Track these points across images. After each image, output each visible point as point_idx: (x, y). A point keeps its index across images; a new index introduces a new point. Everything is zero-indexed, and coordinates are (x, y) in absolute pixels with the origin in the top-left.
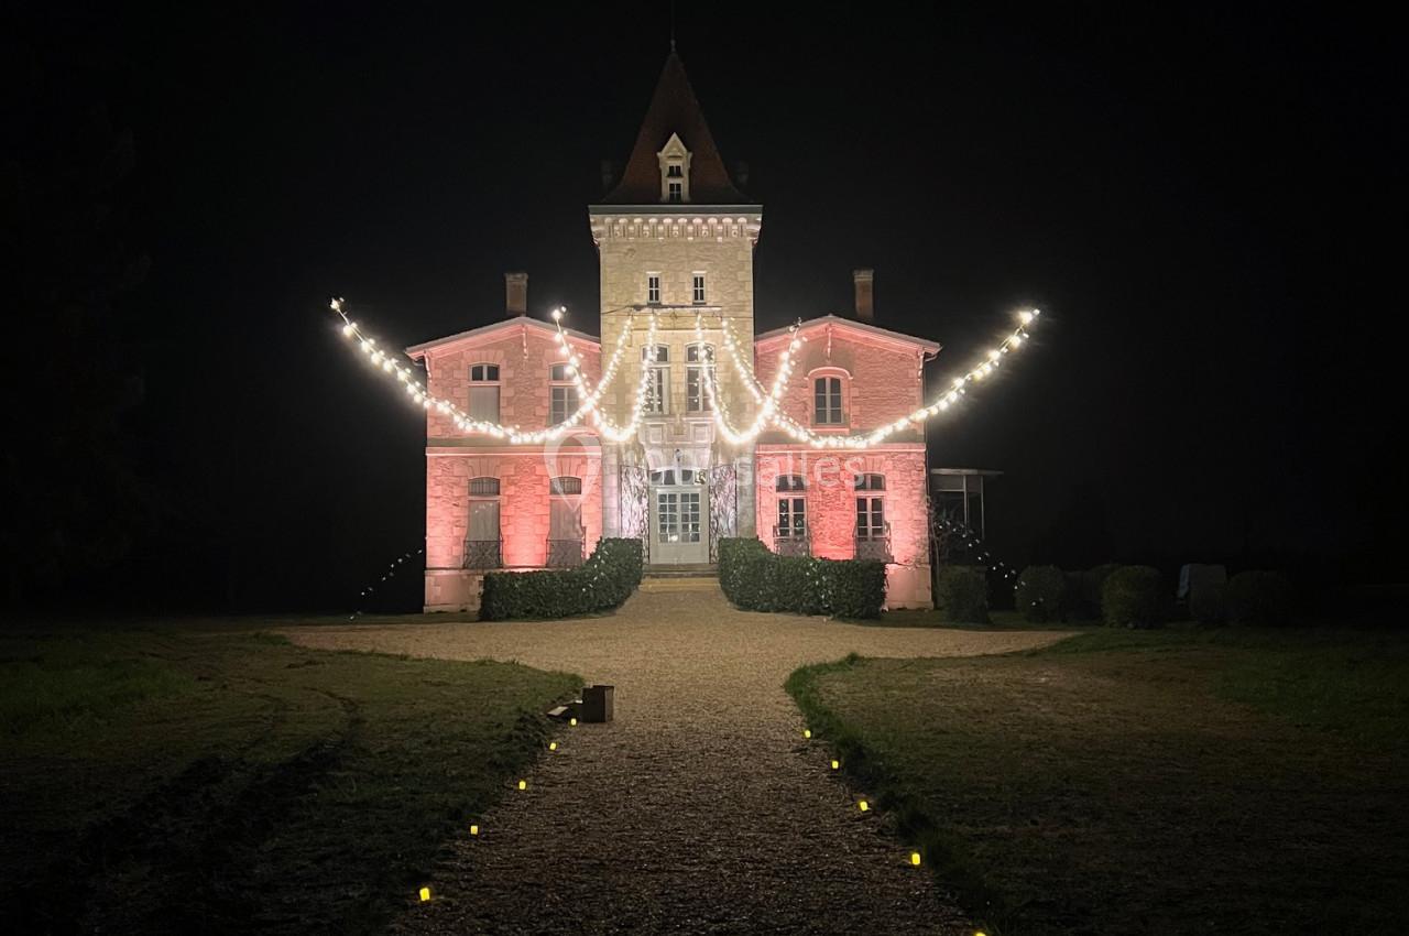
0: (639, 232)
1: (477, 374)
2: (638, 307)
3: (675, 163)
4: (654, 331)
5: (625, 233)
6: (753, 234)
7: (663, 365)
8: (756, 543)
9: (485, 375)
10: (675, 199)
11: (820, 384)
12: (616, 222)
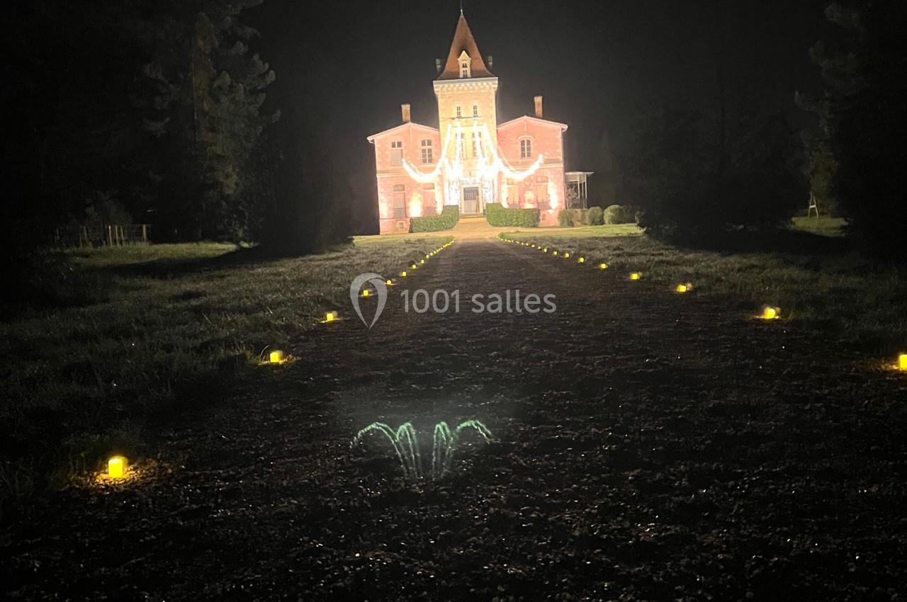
0: (452, 90)
1: (393, 146)
2: (453, 119)
3: (464, 62)
4: (458, 127)
5: (448, 91)
6: (494, 88)
7: (463, 140)
8: (500, 204)
9: (396, 146)
10: (465, 77)
11: (523, 142)
12: (443, 87)
